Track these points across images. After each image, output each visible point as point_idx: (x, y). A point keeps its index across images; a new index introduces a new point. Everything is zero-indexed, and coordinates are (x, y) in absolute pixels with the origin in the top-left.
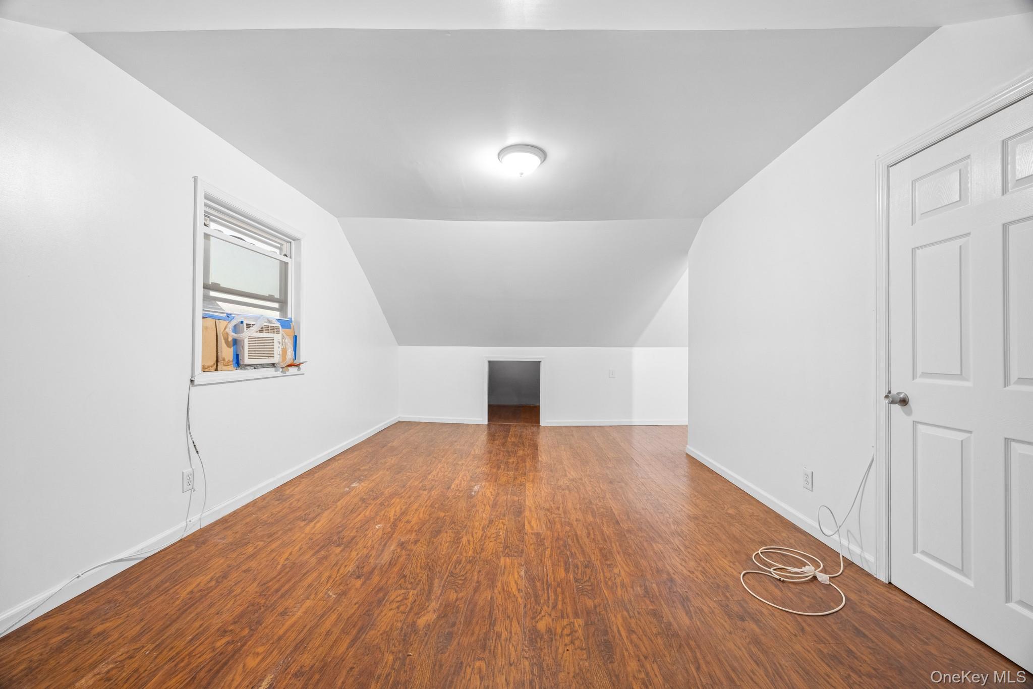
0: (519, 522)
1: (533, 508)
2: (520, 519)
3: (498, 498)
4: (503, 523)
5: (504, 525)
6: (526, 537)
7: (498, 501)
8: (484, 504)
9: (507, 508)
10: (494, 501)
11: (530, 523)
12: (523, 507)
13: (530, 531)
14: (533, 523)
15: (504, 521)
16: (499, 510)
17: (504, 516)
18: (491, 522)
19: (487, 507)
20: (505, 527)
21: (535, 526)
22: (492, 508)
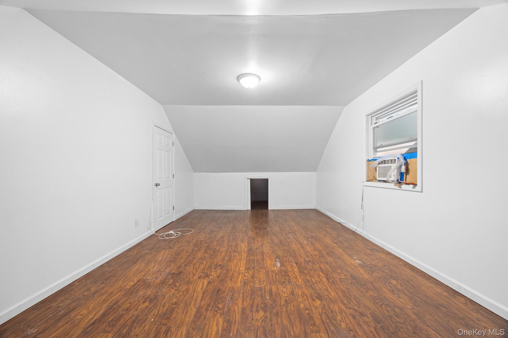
0: (250, 246)
1: (243, 252)
2: (249, 247)
3: (262, 257)
4: (257, 246)
5: (256, 245)
6: (247, 241)
7: (261, 256)
8: (268, 253)
9: (256, 252)
10: (264, 255)
11: (245, 246)
12: (248, 252)
13: (245, 243)
14: (244, 246)
15: (256, 246)
16: (259, 251)
17: (256, 248)
18: (262, 246)
19: (266, 252)
20: (255, 244)
21: (243, 245)
22: (263, 252)
